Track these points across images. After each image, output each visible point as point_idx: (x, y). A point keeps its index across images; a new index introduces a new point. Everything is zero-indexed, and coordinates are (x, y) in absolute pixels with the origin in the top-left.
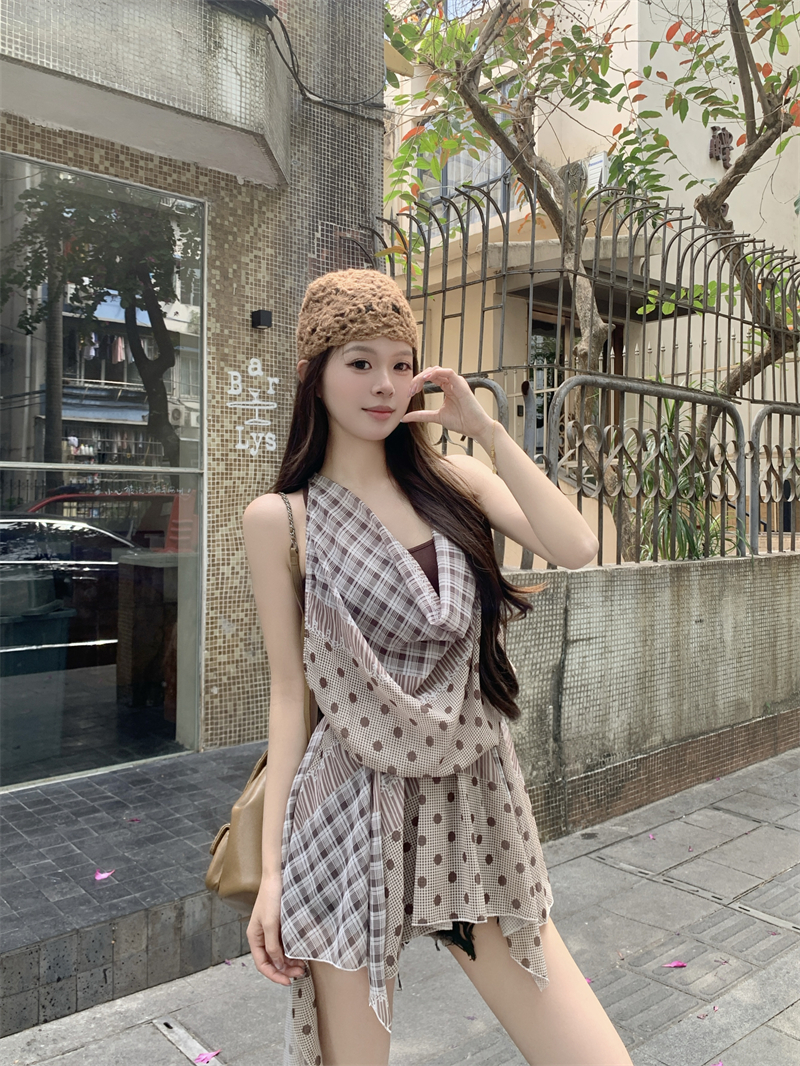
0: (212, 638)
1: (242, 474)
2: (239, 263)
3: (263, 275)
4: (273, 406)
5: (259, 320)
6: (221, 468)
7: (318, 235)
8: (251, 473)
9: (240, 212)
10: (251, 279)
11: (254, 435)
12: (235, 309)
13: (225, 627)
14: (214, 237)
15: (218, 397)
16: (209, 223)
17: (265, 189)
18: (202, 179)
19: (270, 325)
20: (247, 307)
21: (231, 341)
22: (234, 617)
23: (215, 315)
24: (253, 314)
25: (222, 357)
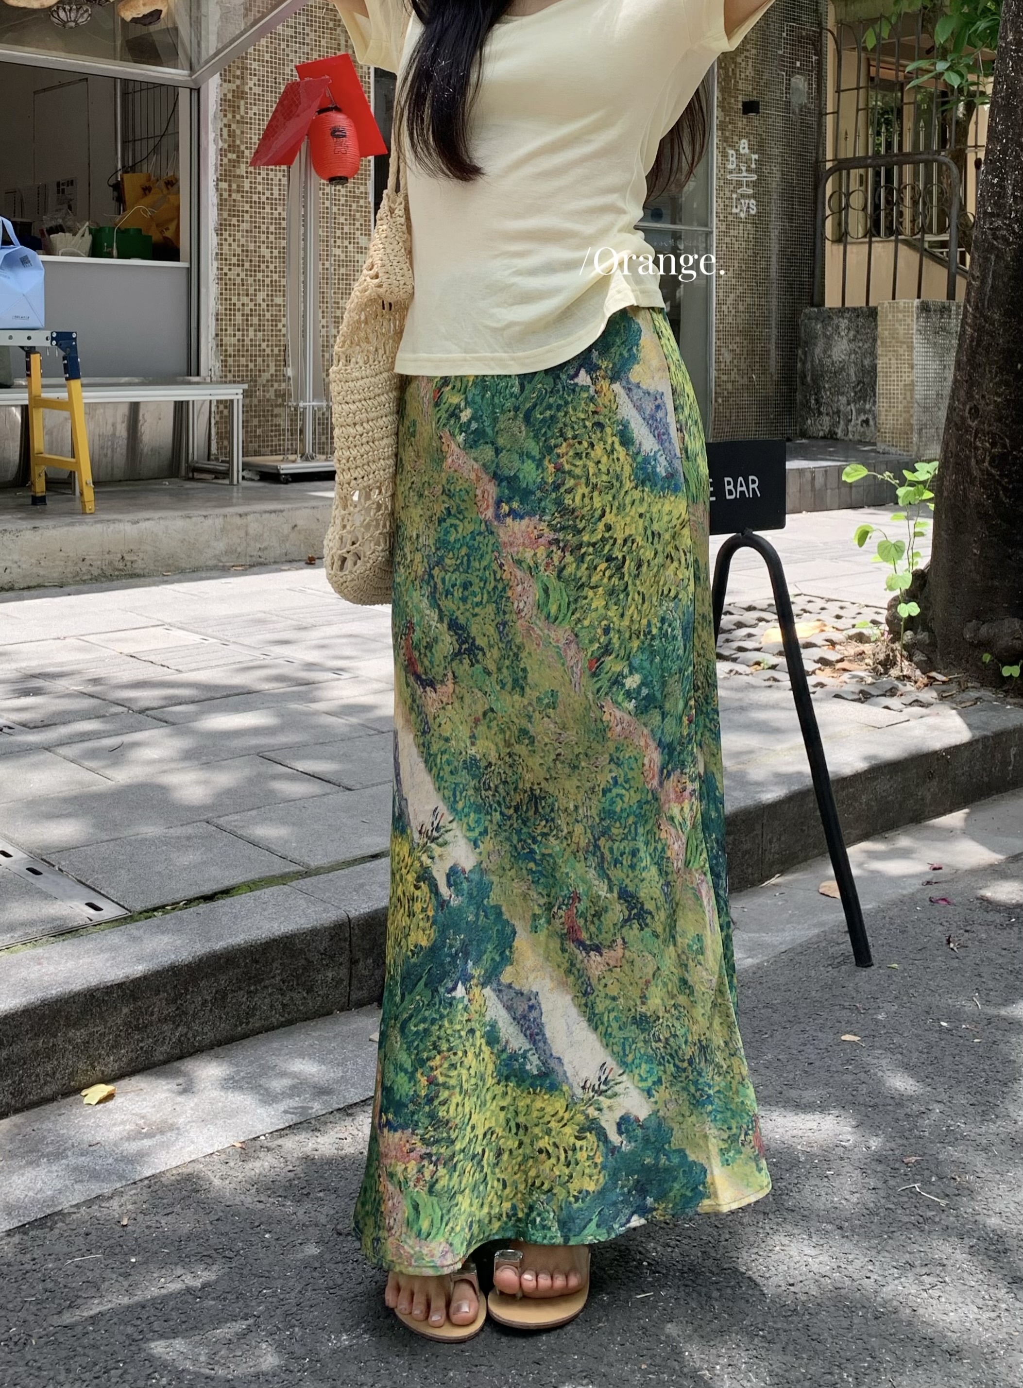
0: (718, 362)
1: (736, 233)
2: (735, 63)
3: (750, 72)
5: (750, 107)
6: (723, 228)
7: (784, 35)
8: (741, 231)
10: (743, 76)
12: (733, 100)
13: (726, 355)
15: (722, 171)
19: (758, 112)
20: (740, 98)
21: (730, 127)
22: (730, 347)
23: (721, 106)
24: (745, 104)
25: (725, 139)
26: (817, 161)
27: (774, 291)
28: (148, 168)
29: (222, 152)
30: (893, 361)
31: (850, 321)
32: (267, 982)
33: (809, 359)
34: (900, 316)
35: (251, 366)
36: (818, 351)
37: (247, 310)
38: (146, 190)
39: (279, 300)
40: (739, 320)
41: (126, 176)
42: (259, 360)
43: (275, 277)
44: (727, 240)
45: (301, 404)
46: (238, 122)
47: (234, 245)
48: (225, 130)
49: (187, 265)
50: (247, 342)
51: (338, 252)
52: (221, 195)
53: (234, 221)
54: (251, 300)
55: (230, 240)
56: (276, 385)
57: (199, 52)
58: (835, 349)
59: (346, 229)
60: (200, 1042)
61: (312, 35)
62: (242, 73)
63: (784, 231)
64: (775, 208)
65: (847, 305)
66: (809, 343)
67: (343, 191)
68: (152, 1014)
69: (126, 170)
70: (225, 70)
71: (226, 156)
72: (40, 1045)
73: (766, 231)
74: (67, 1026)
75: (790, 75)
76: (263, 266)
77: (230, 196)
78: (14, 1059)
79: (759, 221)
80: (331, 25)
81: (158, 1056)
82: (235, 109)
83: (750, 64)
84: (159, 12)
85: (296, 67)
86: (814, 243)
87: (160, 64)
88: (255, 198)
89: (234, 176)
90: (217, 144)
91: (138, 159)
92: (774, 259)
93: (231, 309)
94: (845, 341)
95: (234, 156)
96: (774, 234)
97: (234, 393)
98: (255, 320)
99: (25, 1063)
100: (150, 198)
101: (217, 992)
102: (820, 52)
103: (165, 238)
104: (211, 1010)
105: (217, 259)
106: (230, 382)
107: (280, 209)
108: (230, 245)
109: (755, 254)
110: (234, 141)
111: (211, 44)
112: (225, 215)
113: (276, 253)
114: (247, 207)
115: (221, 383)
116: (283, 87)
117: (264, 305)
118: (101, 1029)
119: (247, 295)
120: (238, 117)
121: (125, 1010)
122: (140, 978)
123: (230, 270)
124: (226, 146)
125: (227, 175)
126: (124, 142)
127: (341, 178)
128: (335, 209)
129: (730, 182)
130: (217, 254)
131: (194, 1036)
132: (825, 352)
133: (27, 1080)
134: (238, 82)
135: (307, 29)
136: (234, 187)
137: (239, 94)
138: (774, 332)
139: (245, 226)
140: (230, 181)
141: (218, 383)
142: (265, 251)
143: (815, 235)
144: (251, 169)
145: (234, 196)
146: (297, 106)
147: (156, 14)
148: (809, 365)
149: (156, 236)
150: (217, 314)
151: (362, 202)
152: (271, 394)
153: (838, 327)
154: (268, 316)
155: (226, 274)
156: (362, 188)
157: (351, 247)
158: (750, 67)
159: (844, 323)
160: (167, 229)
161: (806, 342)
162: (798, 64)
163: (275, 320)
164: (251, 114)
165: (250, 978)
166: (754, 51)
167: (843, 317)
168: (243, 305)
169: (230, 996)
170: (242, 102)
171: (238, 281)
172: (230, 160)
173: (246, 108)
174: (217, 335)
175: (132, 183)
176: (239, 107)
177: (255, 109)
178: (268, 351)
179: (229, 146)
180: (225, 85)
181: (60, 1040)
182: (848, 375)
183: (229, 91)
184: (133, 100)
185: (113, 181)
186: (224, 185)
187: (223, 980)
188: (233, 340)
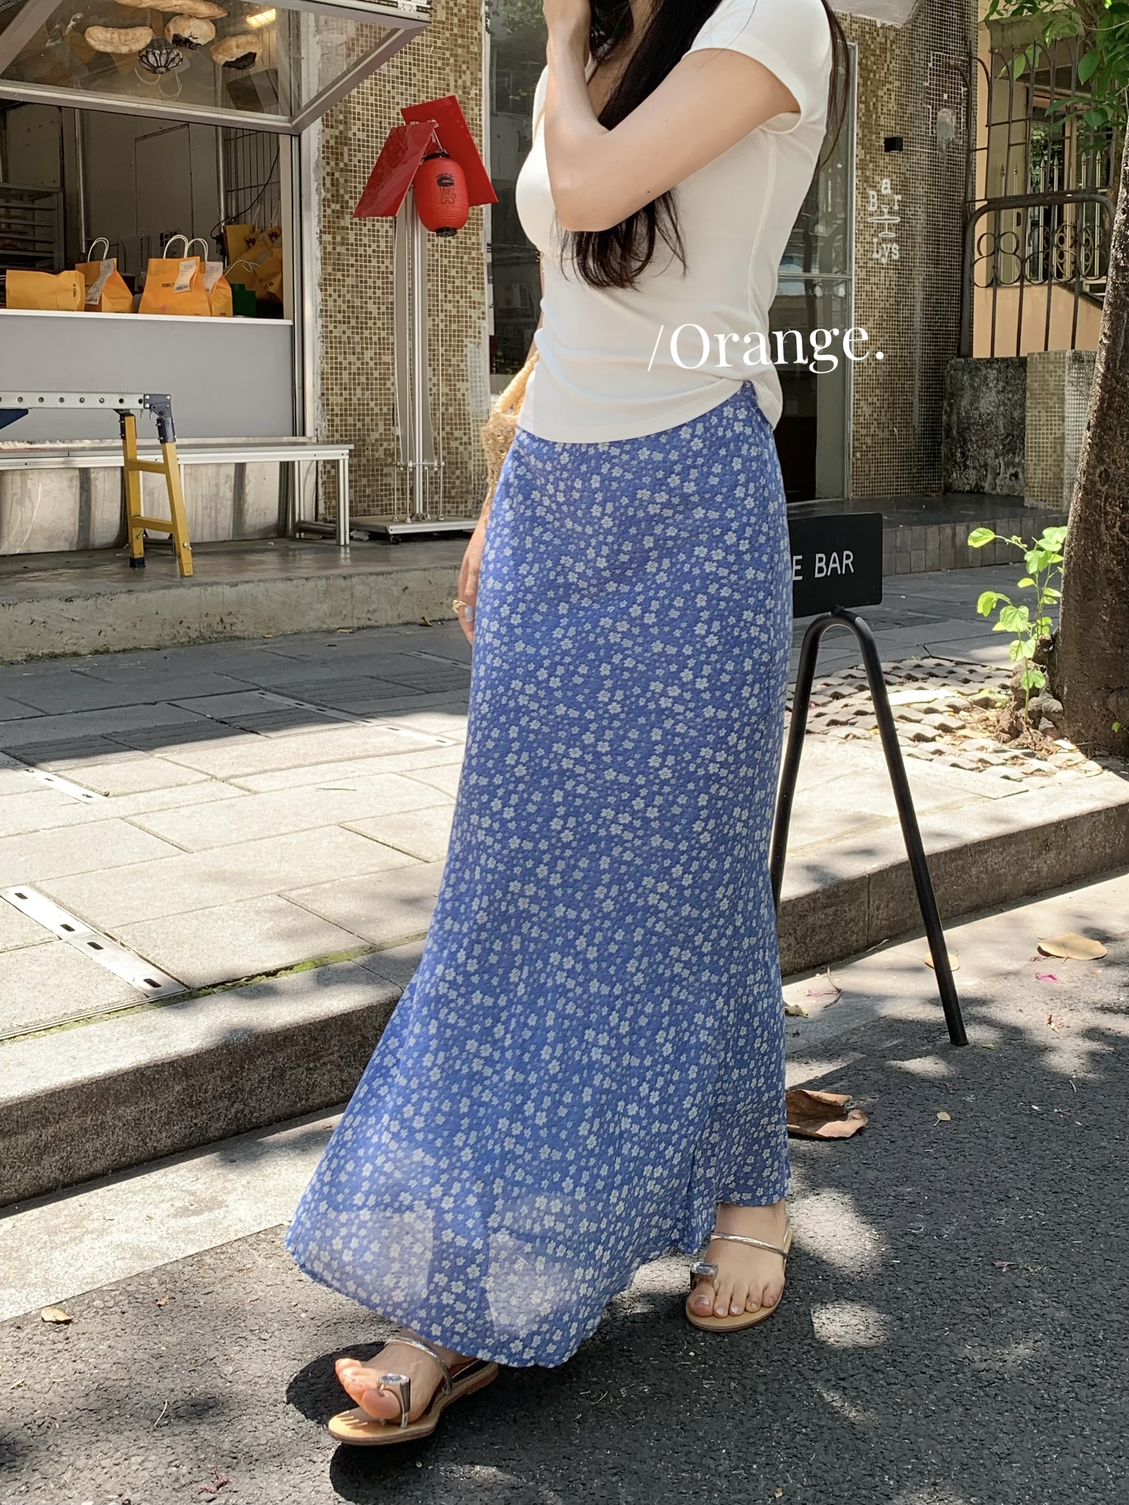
0: (857, 416)
1: (876, 280)
2: (877, 96)
3: (893, 106)
4: (897, 220)
5: (892, 144)
6: (863, 275)
7: (930, 65)
8: (882, 278)
9: (878, 52)
10: (885, 111)
11: (884, 246)
12: (874, 137)
13: (865, 409)
14: (861, 76)
15: (862, 213)
16: (860, 64)
17: (895, 30)
18: (855, 26)
19: (901, 150)
20: (882, 135)
21: (871, 165)
22: (870, 400)
23: (861, 143)
24: (887, 141)
25: (865, 179)
26: (965, 201)
27: (918, 342)
28: (253, 218)
29: (325, 203)
30: (1043, 414)
31: (999, 371)
32: (326, 1059)
33: (955, 411)
34: (1051, 367)
35: (359, 425)
36: (965, 402)
37: (354, 369)
38: (250, 242)
39: (386, 358)
40: (879, 372)
41: (228, 227)
42: (368, 419)
43: (383, 334)
44: (868, 288)
45: (410, 464)
46: (342, 170)
47: (340, 301)
48: (328, 179)
49: (290, 322)
50: (355, 400)
51: (449, 306)
52: (325, 248)
53: (339, 275)
54: (358, 359)
55: (335, 296)
56: (385, 444)
57: (300, 95)
58: (982, 401)
59: (458, 282)
60: (257, 1118)
61: (419, 76)
62: (345, 117)
63: (929, 277)
64: (920, 251)
65: (996, 356)
66: (956, 394)
67: (454, 242)
68: (206, 1091)
69: (229, 221)
70: (327, 115)
71: (329, 206)
72: (89, 1122)
73: (909, 279)
74: (117, 1104)
75: (936, 109)
76: (370, 323)
77: (334, 249)
78: (62, 1136)
79: (902, 267)
80: (439, 64)
81: (212, 1133)
82: (338, 156)
83: (893, 97)
84: (255, 54)
85: (402, 110)
86: (962, 289)
87: (260, 110)
88: (361, 251)
89: (338, 228)
90: (319, 194)
91: (241, 210)
92: (918, 308)
93: (338, 368)
94: (994, 393)
95: (338, 207)
96: (919, 280)
97: (341, 454)
98: (363, 379)
99: (73, 1140)
100: (255, 251)
101: (274, 1069)
102: (969, 84)
103: (270, 293)
104: (269, 1087)
105: (321, 316)
106: (338, 442)
107: (387, 262)
108: (335, 301)
109: (898, 303)
110: (338, 191)
111: (310, 87)
112: (330, 269)
113: (383, 308)
114: (352, 261)
115: (328, 443)
116: (388, 132)
117: (372, 364)
118: (152, 1106)
119: (354, 354)
120: (341, 165)
121: (178, 1088)
122: (193, 1056)
123: (335, 327)
124: (329, 196)
125: (330, 227)
126: (227, 192)
127: (448, 229)
128: (445, 261)
129: (868, 226)
130: (321, 311)
131: (251, 1112)
132: (972, 404)
133: (76, 1156)
134: (341, 127)
135: (414, 70)
136: (338, 239)
137: (343, 140)
138: (918, 384)
139: (350, 281)
140: (334, 233)
141: (324, 443)
142: (372, 307)
143: (962, 281)
144: (356, 220)
145: (338, 249)
146: (404, 152)
147: (250, 57)
148: (954, 418)
149: (260, 293)
150: (323, 373)
151: (474, 254)
152: (380, 454)
153: (986, 378)
154: (376, 374)
155: (331, 332)
156: (474, 239)
157: (462, 302)
158: (893, 100)
159: (993, 374)
160: (271, 284)
161: (952, 394)
162: (945, 96)
163: (384, 379)
164: (355, 161)
165: (309, 1056)
166: (897, 84)
167: (991, 367)
168: (350, 363)
169: (289, 1073)
170: (346, 149)
171: (344, 338)
172: (333, 211)
173: (350, 155)
174: (323, 394)
175: (235, 235)
176: (342, 154)
177: (359, 156)
178: (377, 410)
179: (333, 196)
180: (327, 130)
181: (109, 1118)
182: (997, 427)
183: (331, 137)
184: (236, 146)
185: (216, 234)
186: (328, 238)
187: (281, 1057)
188: (340, 400)
